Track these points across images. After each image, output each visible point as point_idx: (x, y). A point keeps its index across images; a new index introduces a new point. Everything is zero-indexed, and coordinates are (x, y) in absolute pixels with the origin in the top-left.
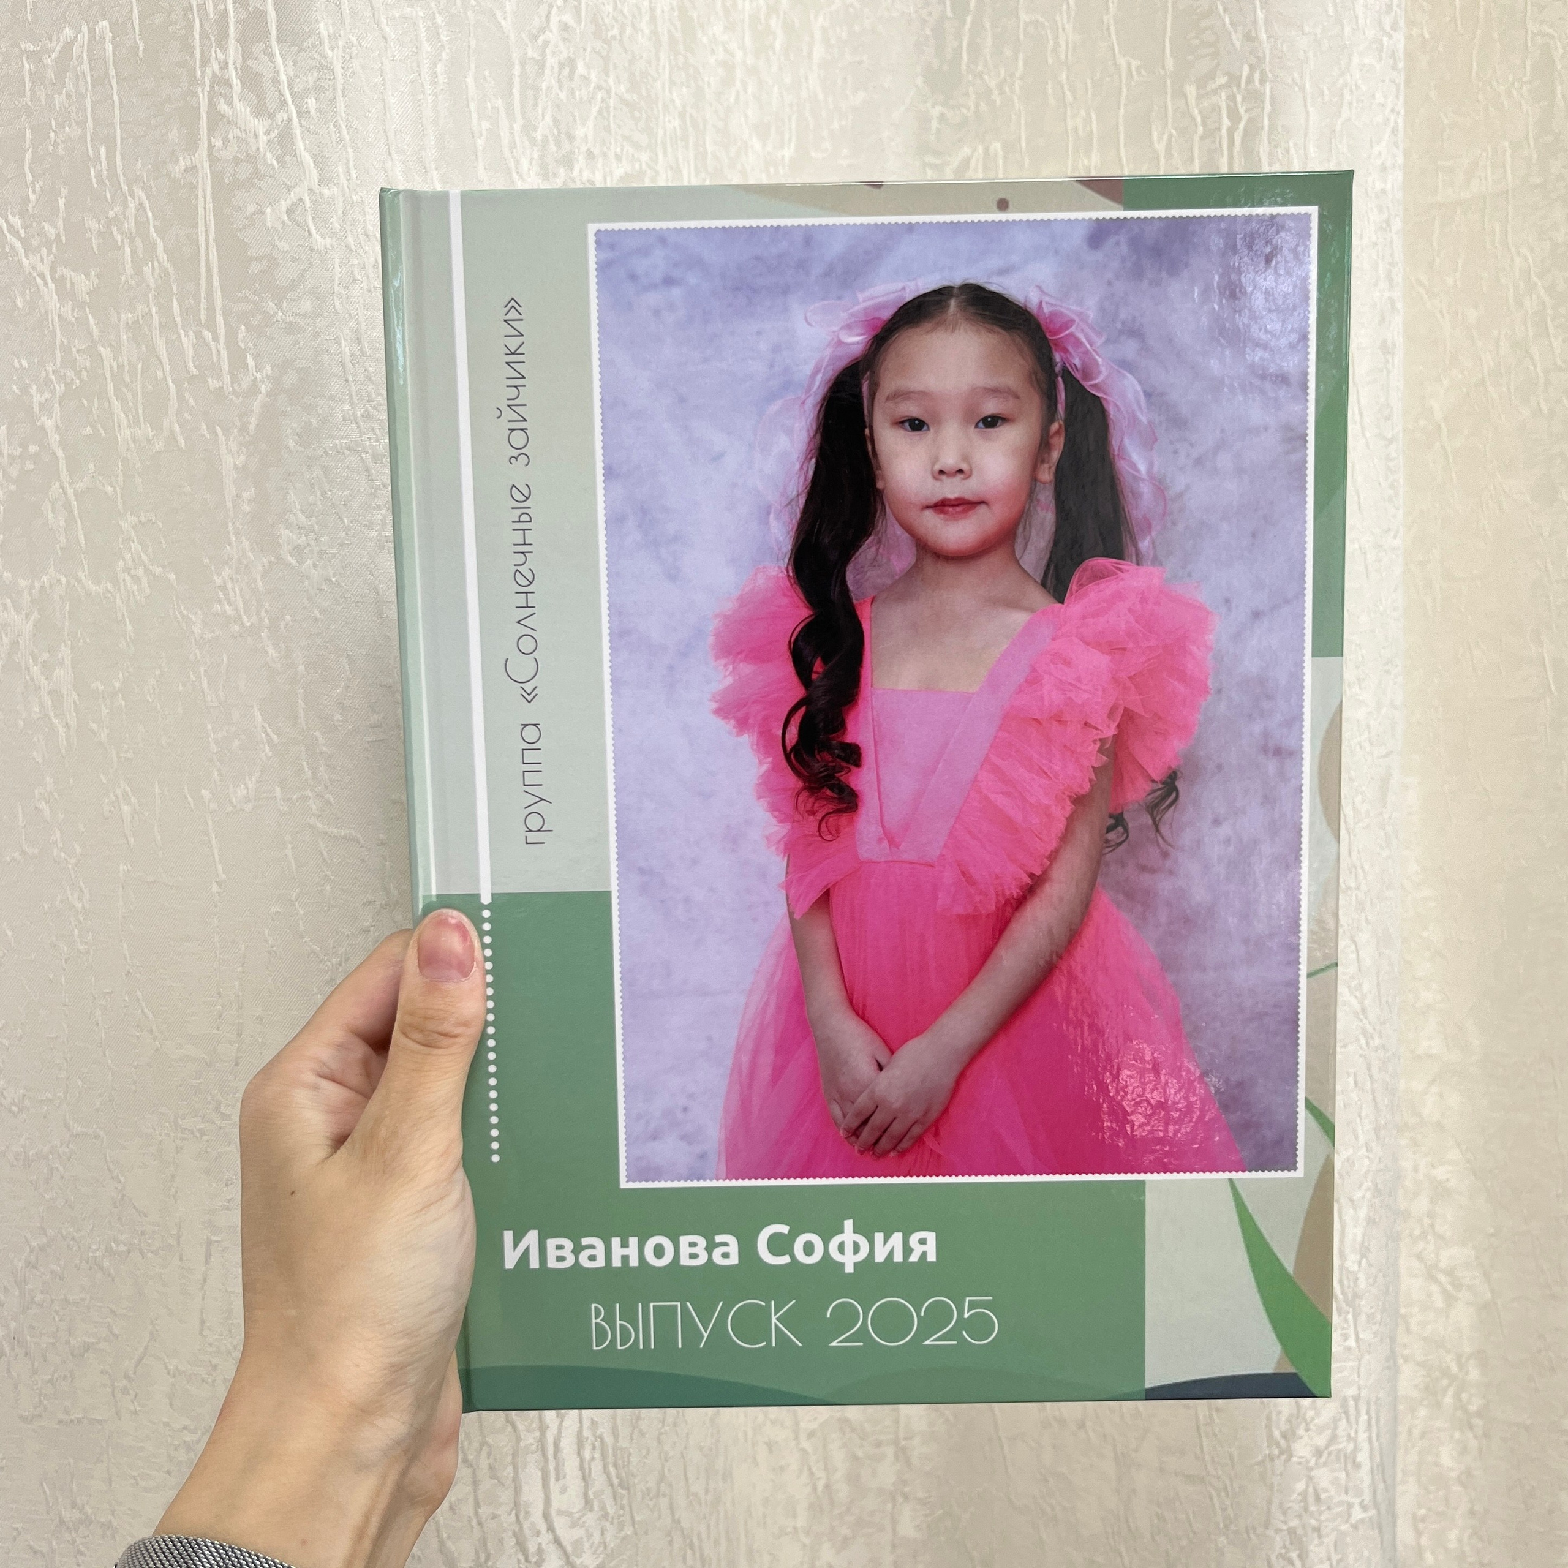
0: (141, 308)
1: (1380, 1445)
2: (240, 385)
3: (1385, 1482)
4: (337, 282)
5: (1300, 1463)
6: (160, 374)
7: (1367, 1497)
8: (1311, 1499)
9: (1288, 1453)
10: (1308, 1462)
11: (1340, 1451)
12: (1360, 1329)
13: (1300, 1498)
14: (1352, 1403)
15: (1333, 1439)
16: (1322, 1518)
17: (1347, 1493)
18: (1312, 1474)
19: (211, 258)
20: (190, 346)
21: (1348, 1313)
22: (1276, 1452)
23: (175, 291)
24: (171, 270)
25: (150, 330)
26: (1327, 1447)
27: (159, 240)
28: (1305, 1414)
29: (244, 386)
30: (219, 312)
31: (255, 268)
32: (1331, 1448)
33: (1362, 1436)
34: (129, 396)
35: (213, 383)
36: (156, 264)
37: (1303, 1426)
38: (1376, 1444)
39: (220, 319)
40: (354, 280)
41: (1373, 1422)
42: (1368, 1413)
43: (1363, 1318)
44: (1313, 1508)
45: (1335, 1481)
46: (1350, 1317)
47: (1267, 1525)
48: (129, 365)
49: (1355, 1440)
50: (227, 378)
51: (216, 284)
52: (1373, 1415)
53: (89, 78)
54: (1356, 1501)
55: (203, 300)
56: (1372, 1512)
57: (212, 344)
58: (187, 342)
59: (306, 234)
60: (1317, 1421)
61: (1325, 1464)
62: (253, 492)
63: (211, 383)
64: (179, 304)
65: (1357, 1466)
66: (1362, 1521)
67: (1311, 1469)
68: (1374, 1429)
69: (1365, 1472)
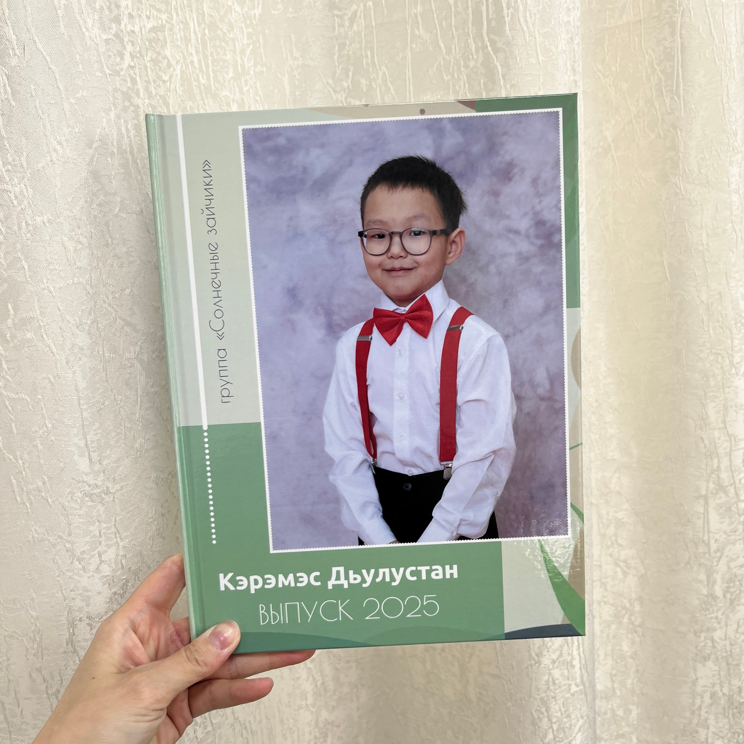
1: (585, 655)
3: (587, 672)
5: (545, 667)
7: (578, 681)
8: (551, 683)
9: (539, 662)
10: (549, 667)
11: (565, 660)
13: (545, 683)
15: (561, 655)
16: (557, 692)
17: (568, 680)
18: (552, 671)
22: (534, 662)
26: (558, 659)
28: (547, 644)
32: (560, 660)
33: (575, 653)
37: (546, 650)
38: (582, 655)
41: (581, 645)
44: (552, 688)
45: (562, 675)
47: (530, 696)
49: (571, 655)
54: (573, 683)
56: (581, 687)
60: (553, 647)
61: (557, 667)
65: (573, 666)
66: (576, 692)
67: (550, 670)
68: (581, 649)
69: (577, 669)
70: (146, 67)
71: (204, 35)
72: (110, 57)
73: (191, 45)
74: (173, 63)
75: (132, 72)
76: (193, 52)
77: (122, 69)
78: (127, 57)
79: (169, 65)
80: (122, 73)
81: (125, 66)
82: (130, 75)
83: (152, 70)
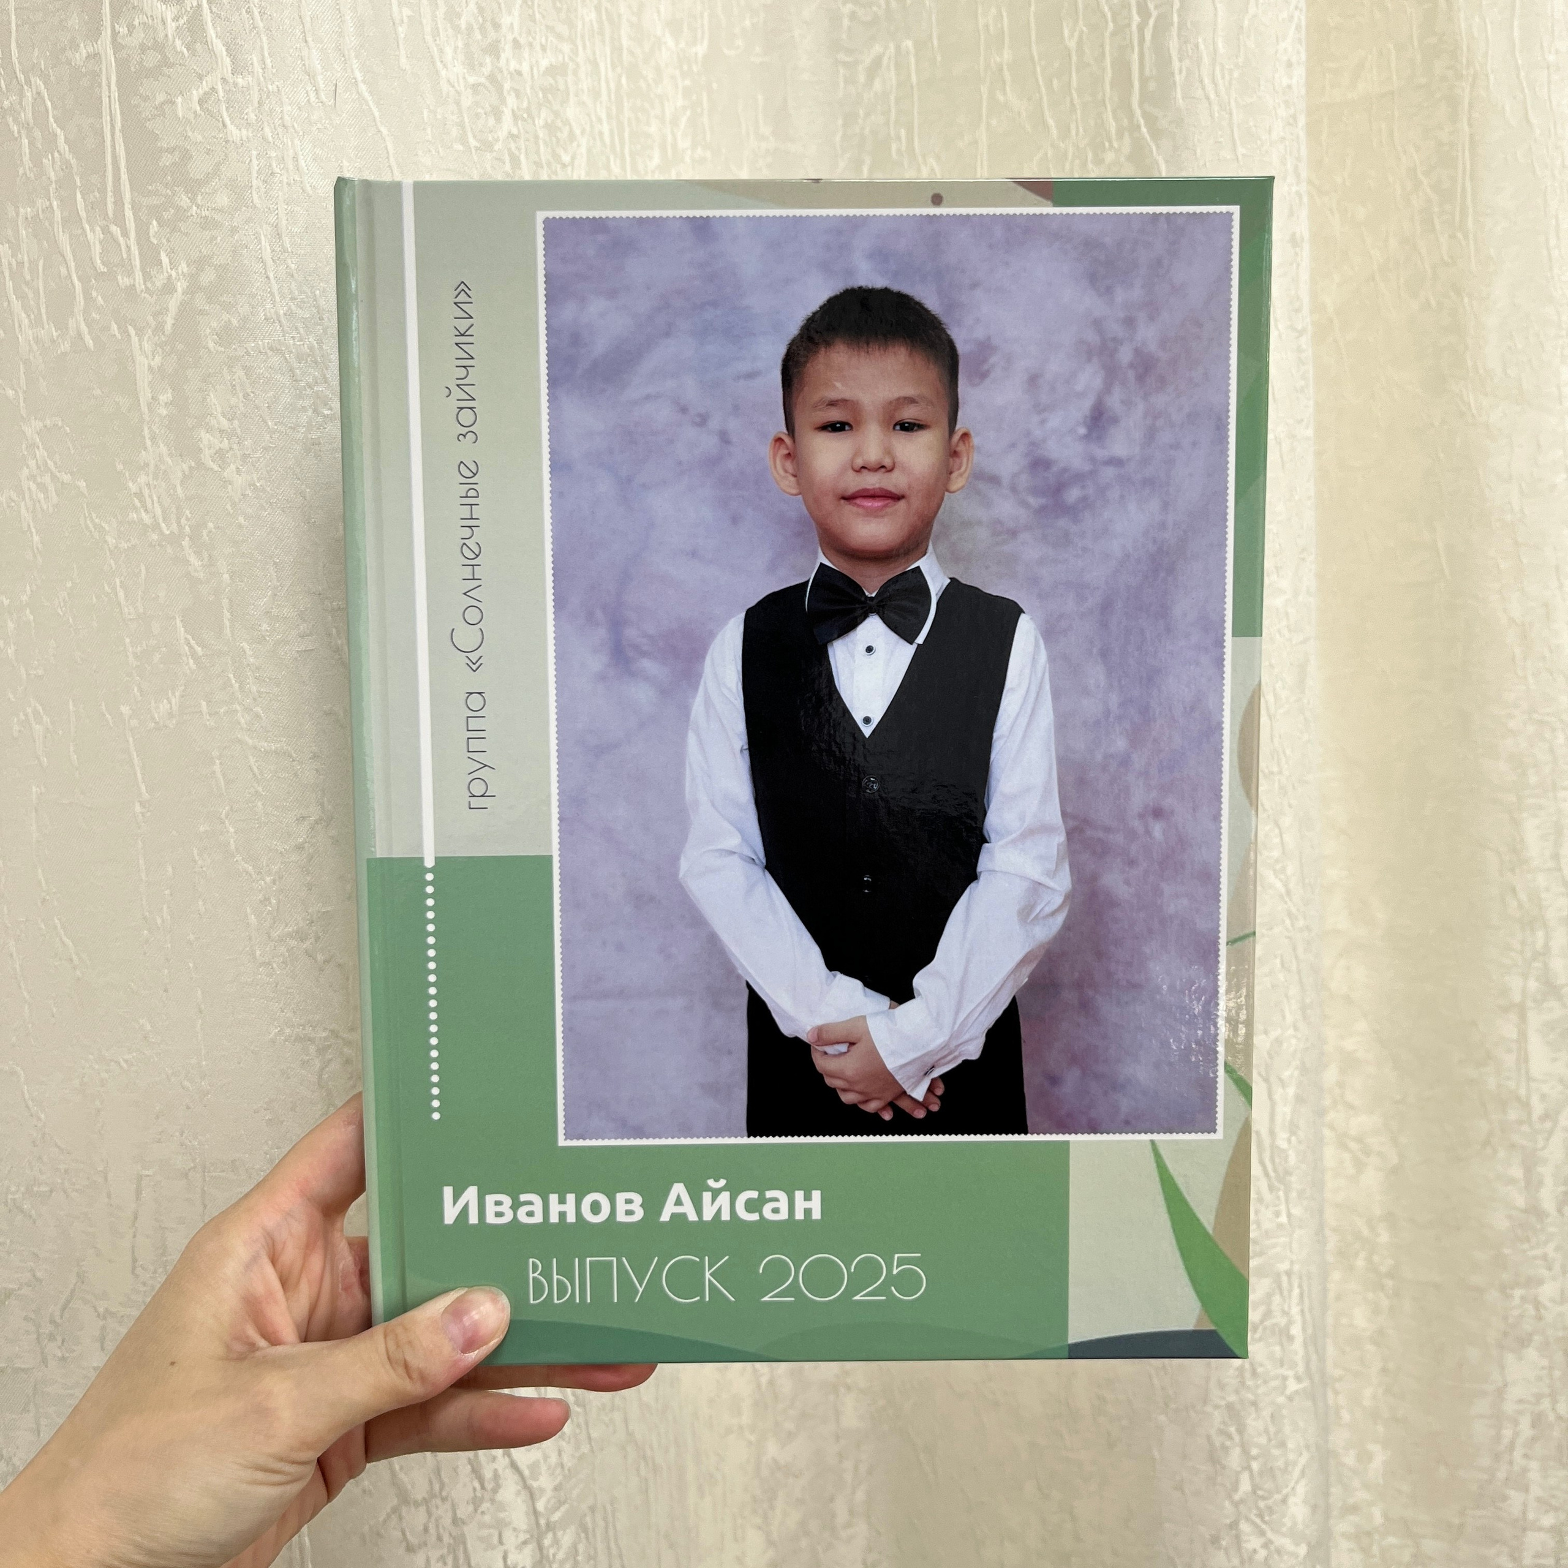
0: (41, 203)
1: (1312, 1317)
2: (153, 283)
3: (1316, 1351)
4: (255, 175)
6: (63, 271)
7: (1301, 1369)
8: (1248, 1375)
11: (1275, 1325)
12: (1290, 1205)
13: (1237, 1373)
14: (1284, 1279)
15: (1268, 1314)
16: (1260, 1391)
17: (1282, 1367)
19: (117, 148)
20: (97, 243)
21: (1279, 1189)
23: (79, 184)
24: (73, 162)
25: (51, 224)
26: (1262, 1322)
27: (58, 131)
29: (159, 284)
30: (128, 207)
31: (166, 160)
33: (1295, 1310)
34: (31, 295)
35: (123, 281)
36: (56, 155)
38: (1308, 1316)
39: (129, 213)
40: (272, 174)
41: (1305, 1295)
42: (1300, 1286)
43: (1294, 1195)
44: (1249, 1383)
46: (1281, 1193)
47: (1205, 1401)
48: (30, 262)
49: (1285, 1313)
50: (139, 276)
51: (124, 177)
52: (1305, 1288)
55: (110, 194)
56: (1306, 1384)
57: (121, 240)
58: (94, 237)
59: (221, 125)
62: (170, 395)
63: (120, 281)
64: (83, 197)
65: (1291, 1339)
66: (1297, 1392)
68: (1306, 1301)
69: (1298, 1345)
70: (537, 137)
71: (619, 85)
72: (477, 115)
73: (601, 103)
74: (578, 132)
75: (513, 146)
76: (604, 116)
77: (497, 140)
78: (507, 116)
79: (572, 136)
80: (496, 147)
81: (502, 134)
82: (509, 150)
83: (545, 143)
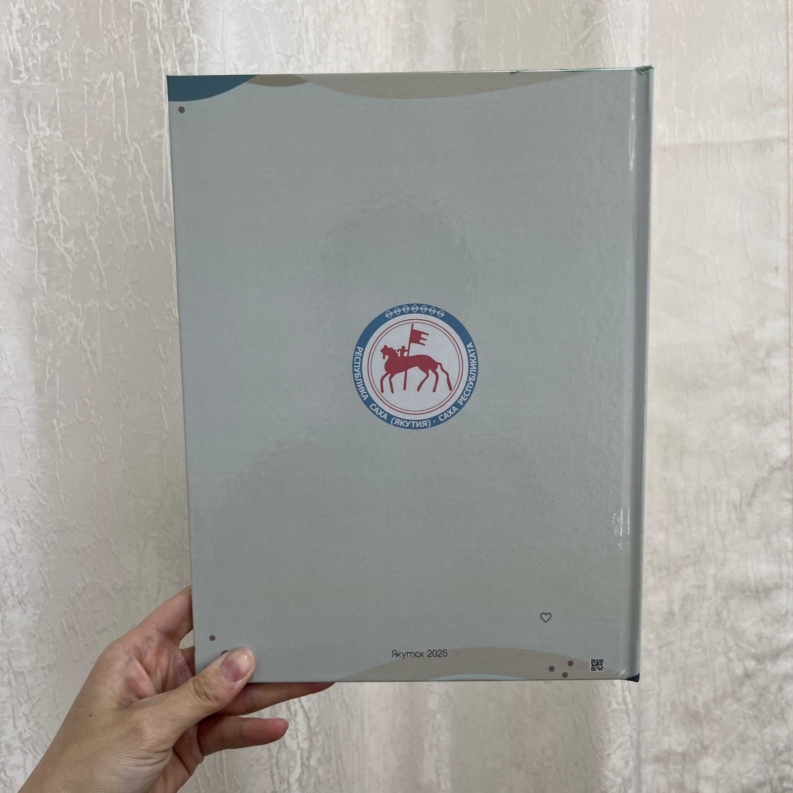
0: (136, 192)
6: (143, 220)
23: (151, 186)
25: (139, 201)
27: (144, 164)
34: (129, 229)
48: (129, 216)
53: (114, 96)
58: (157, 207)
64: (153, 191)
